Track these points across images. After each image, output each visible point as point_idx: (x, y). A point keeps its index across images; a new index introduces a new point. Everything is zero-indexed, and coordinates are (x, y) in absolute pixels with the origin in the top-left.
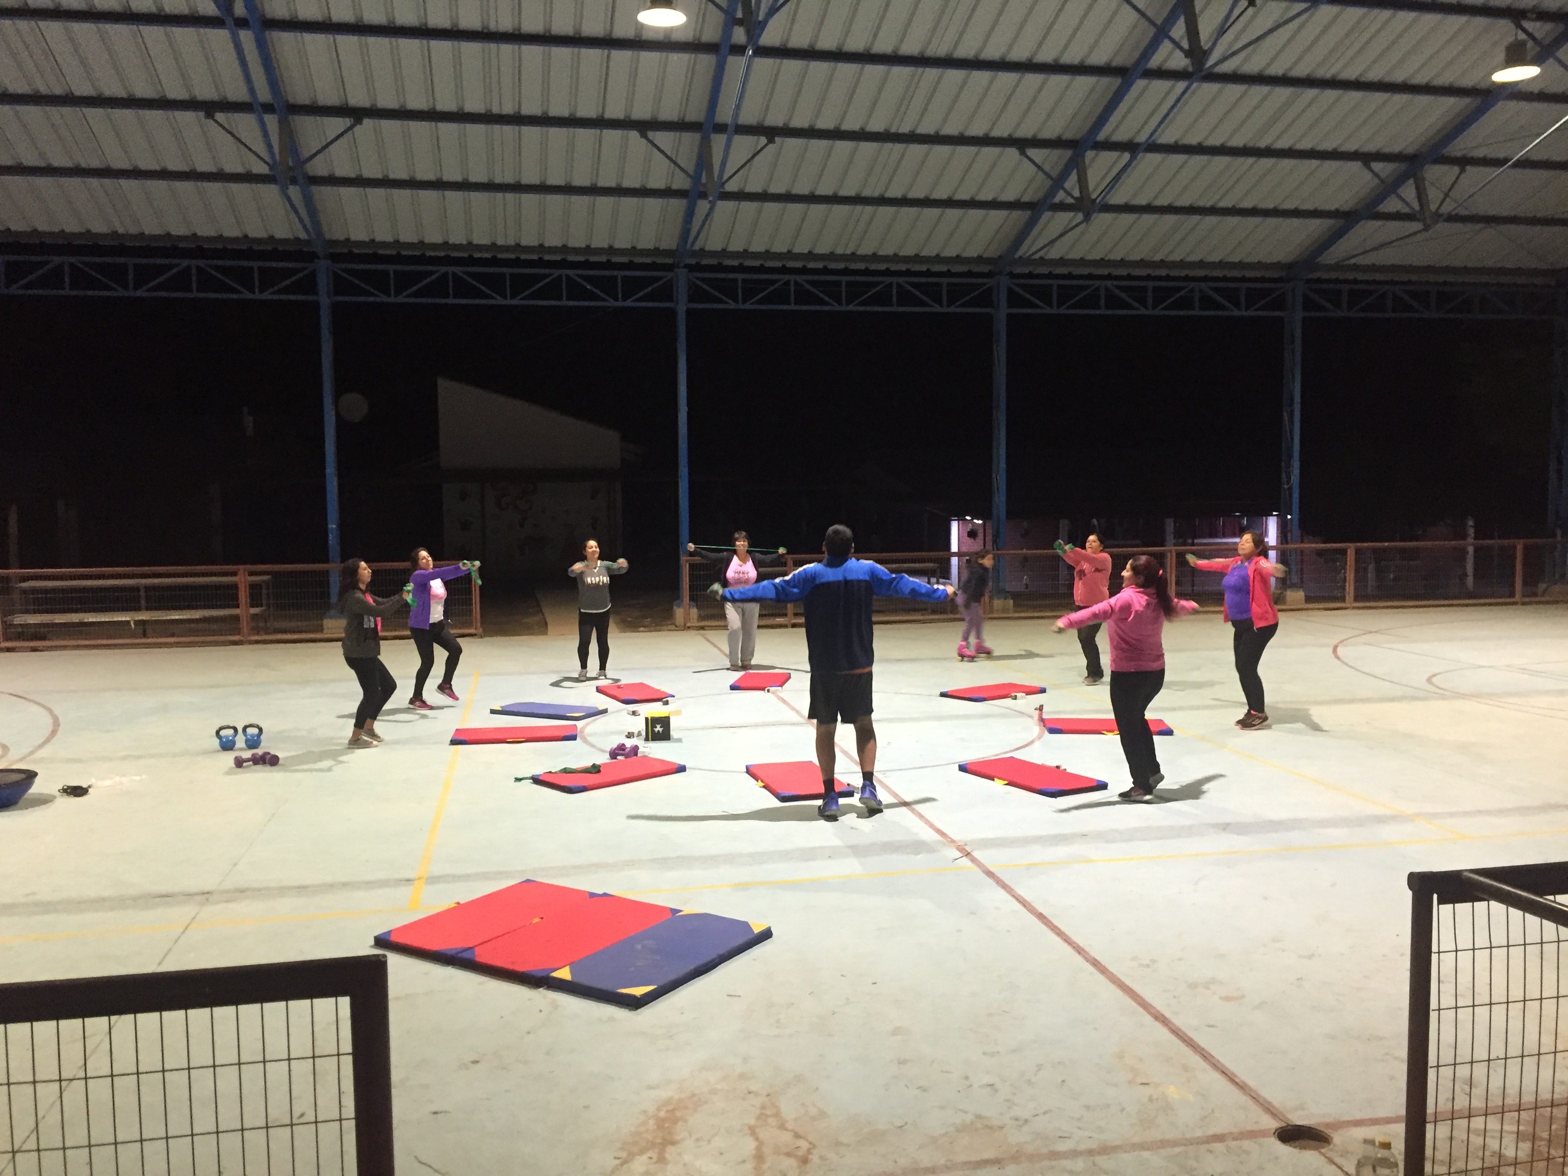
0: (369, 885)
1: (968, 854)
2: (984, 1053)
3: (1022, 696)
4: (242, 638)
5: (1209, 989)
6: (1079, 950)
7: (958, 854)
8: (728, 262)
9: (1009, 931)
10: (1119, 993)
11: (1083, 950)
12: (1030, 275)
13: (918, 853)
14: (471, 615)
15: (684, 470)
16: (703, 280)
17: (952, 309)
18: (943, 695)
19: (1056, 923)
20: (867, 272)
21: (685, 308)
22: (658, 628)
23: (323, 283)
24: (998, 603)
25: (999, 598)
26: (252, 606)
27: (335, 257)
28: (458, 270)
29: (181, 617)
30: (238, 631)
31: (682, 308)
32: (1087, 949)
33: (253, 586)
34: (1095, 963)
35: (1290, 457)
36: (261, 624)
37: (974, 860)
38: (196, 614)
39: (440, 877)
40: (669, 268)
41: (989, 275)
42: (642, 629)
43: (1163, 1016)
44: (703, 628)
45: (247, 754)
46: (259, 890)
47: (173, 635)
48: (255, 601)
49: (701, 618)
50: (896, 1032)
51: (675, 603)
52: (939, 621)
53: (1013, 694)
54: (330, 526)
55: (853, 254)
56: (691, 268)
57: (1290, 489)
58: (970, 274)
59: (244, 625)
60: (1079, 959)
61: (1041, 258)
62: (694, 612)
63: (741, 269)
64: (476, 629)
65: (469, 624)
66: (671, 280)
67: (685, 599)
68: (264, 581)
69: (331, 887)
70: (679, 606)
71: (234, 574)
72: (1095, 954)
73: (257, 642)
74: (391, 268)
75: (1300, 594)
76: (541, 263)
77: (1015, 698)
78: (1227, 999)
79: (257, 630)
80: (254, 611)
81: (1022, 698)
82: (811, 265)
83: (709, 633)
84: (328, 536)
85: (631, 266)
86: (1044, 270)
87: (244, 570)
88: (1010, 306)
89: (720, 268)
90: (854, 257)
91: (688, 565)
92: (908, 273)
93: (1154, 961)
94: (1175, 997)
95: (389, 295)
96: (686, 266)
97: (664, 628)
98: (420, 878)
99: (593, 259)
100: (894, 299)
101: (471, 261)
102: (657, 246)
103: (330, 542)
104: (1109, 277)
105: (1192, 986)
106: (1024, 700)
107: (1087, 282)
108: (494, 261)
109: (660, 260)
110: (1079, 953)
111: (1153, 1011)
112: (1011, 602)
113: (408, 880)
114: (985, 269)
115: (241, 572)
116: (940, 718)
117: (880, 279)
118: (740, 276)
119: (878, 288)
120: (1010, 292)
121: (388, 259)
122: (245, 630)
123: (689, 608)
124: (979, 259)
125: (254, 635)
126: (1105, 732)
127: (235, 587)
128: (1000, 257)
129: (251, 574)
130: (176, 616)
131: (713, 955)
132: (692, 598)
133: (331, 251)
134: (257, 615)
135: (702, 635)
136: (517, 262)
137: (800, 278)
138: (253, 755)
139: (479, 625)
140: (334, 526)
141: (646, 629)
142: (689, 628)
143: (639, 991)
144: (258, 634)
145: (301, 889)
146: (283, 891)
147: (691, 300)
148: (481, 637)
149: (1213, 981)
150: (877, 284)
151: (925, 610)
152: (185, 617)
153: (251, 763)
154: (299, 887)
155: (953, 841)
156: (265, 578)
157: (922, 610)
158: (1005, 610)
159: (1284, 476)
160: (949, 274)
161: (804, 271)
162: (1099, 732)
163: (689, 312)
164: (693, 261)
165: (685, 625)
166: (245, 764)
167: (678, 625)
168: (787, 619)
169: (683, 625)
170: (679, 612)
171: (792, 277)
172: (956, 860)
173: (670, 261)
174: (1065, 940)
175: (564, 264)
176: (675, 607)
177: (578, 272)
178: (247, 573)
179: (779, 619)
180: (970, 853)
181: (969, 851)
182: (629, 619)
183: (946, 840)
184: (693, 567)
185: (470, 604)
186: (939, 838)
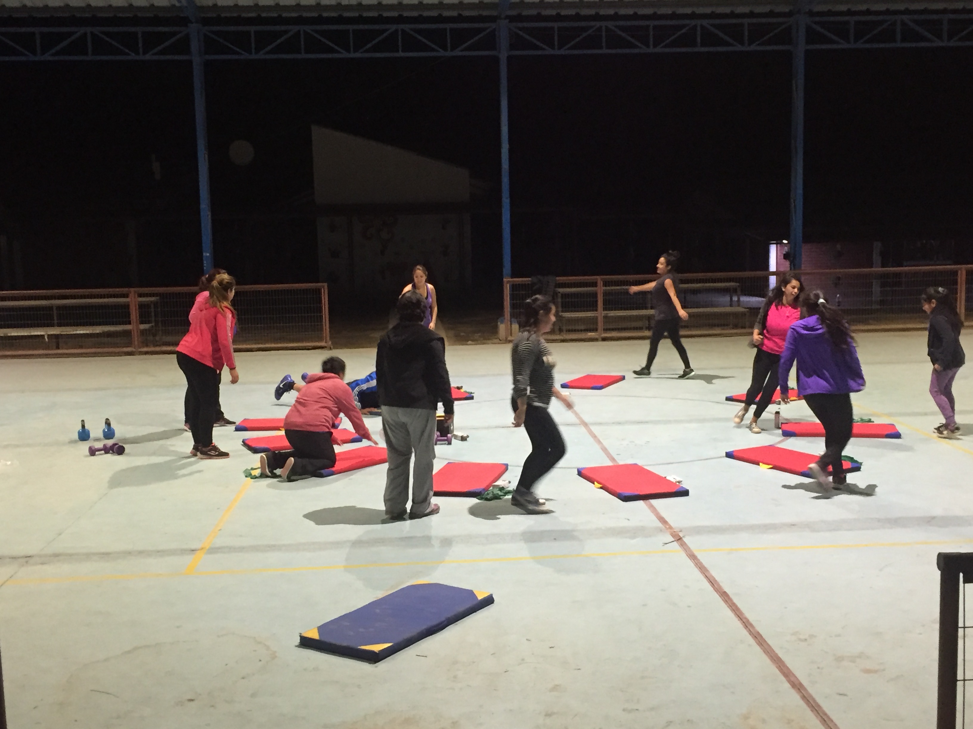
0: (161, 553)
1: (679, 539)
2: (624, 710)
4: (134, 350)
5: (854, 662)
6: (747, 624)
7: (671, 539)
8: (545, 12)
9: (689, 607)
10: (769, 664)
11: (751, 625)
12: (830, 13)
13: (633, 537)
14: (322, 330)
15: (506, 201)
16: (520, 29)
17: (752, 48)
18: (728, 399)
19: (736, 600)
20: (674, 16)
21: (506, 55)
22: (485, 341)
23: (195, 45)
26: (142, 323)
27: (206, 21)
28: (308, 28)
29: (84, 332)
30: (129, 345)
31: (503, 56)
32: (753, 623)
33: (142, 306)
34: (757, 636)
36: (151, 338)
37: (683, 545)
38: (98, 330)
39: (219, 548)
40: (493, 19)
41: (789, 14)
42: (470, 342)
43: (801, 684)
45: (99, 445)
46: (71, 555)
47: (81, 347)
48: (144, 318)
50: (555, 688)
51: (499, 320)
54: (204, 254)
56: (512, 19)
58: (771, 14)
59: (136, 339)
60: (745, 632)
62: (516, 327)
63: (558, 18)
64: (326, 342)
65: (320, 339)
66: (495, 29)
67: (506, 316)
68: (151, 302)
69: (127, 554)
70: (502, 322)
71: (126, 296)
72: (760, 629)
73: (146, 353)
74: (252, 29)
76: (380, 20)
78: (867, 671)
79: (146, 344)
80: (143, 327)
82: (622, 12)
84: (203, 263)
85: (460, 19)
86: (844, 8)
87: (135, 292)
88: (808, 42)
89: (539, 18)
90: (662, 2)
91: (508, 285)
92: (713, 16)
93: (812, 636)
94: (818, 668)
95: (250, 53)
96: (507, 17)
97: (488, 341)
98: (202, 549)
99: (426, 14)
100: (699, 40)
101: (320, 20)
103: (205, 268)
104: (906, 12)
105: (839, 659)
107: (884, 18)
108: (340, 20)
109: (485, 13)
110: (746, 627)
111: (792, 679)
113: (193, 550)
114: (785, 9)
115: (132, 295)
116: (703, 420)
117: (687, 22)
118: (556, 25)
119: (683, 31)
120: (809, 28)
121: (250, 21)
122: (136, 343)
123: (511, 324)
125: (143, 347)
127: (126, 307)
129: (140, 295)
130: (81, 331)
131: (443, 618)
132: (512, 315)
133: (203, 15)
134: (146, 330)
136: (360, 20)
137: (610, 24)
138: (104, 445)
139: (328, 338)
140: (208, 254)
141: (473, 343)
144: (147, 346)
145: (105, 556)
146: (88, 556)
147: (513, 47)
148: (331, 349)
149: (861, 656)
150: (683, 26)
151: (727, 325)
152: (88, 332)
153: (103, 452)
154: (104, 554)
155: (671, 528)
156: (153, 299)
157: (724, 325)
160: (751, 15)
161: (615, 17)
163: (510, 58)
164: (513, 13)
165: (506, 338)
166: (97, 453)
167: (501, 339)
168: (597, 334)
169: (505, 339)
170: (502, 328)
171: (603, 24)
172: (666, 544)
173: (495, 13)
174: (739, 616)
175: (400, 19)
176: (499, 323)
177: (413, 26)
178: (136, 296)
179: (590, 334)
180: (681, 538)
181: (681, 536)
182: (462, 334)
183: (664, 527)
184: (514, 287)
185: (321, 321)
186: (660, 525)
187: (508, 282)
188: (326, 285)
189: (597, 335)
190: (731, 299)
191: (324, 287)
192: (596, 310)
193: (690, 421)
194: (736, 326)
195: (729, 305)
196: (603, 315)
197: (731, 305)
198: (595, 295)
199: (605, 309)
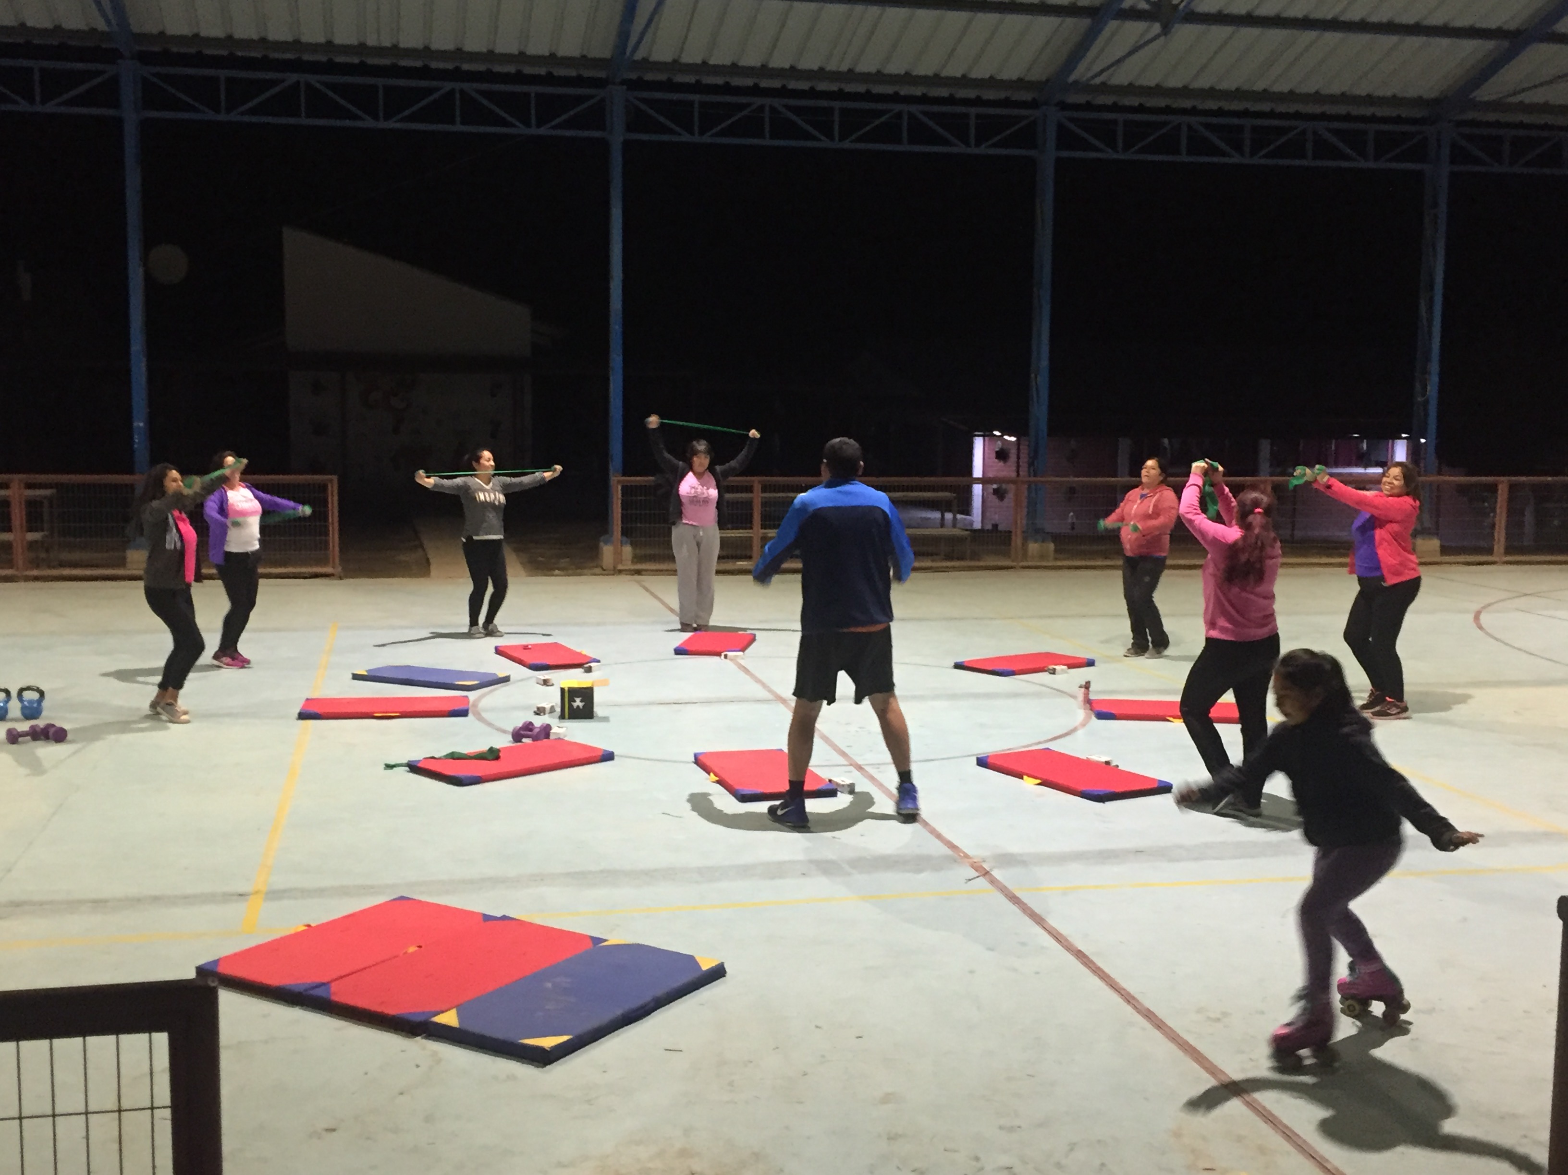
0: (189, 900)
1: (986, 874)
2: (1001, 1128)
3: (1062, 670)
4: (15, 573)
6: (1129, 998)
7: (973, 873)
8: (680, 78)
9: (1037, 973)
10: (1180, 1053)
11: (1134, 998)
12: (1088, 106)
13: (919, 871)
14: (326, 547)
15: (616, 360)
16: (646, 101)
17: (982, 150)
18: (958, 666)
19: (1100, 964)
20: (868, 96)
21: (621, 139)
22: (579, 571)
23: (129, 94)
24: (1033, 547)
25: (1036, 541)
26: (30, 530)
27: (144, 58)
28: (313, 79)
30: (10, 564)
31: (617, 139)
32: (1137, 996)
33: (30, 503)
34: (1149, 1015)
35: (1428, 360)
36: (43, 555)
37: (993, 881)
39: (284, 891)
40: (601, 84)
41: (1034, 104)
42: (557, 572)
44: (638, 572)
45: (24, 726)
46: (41, 904)
48: (33, 521)
49: (637, 559)
50: (886, 1099)
51: (602, 538)
52: (954, 569)
53: (1051, 667)
54: (135, 424)
55: (850, 71)
56: (631, 85)
57: (1426, 403)
58: (1006, 103)
59: (19, 555)
60: (1129, 1009)
61: (1103, 84)
62: (628, 550)
63: (698, 87)
64: (333, 567)
65: (324, 562)
66: (604, 99)
67: (615, 533)
68: (45, 497)
69: (137, 901)
70: (606, 543)
71: (6, 486)
72: (1148, 1003)
73: (36, 579)
74: (223, 74)
75: (1435, 543)
76: (425, 72)
77: (1053, 672)
79: (36, 563)
80: (31, 536)
81: (1063, 671)
82: (792, 85)
83: (648, 580)
84: (132, 438)
85: (550, 79)
86: (1108, 100)
87: (20, 481)
88: (1059, 147)
89: (670, 86)
90: (851, 75)
91: (620, 488)
92: (924, 99)
93: (1225, 1014)
95: (218, 111)
96: (623, 82)
97: (585, 571)
98: (257, 892)
99: (497, 68)
100: (905, 134)
101: (331, 67)
102: (585, 53)
103: (136, 446)
104: (1194, 111)
106: (1066, 675)
107: (1162, 118)
108: (362, 69)
109: (587, 73)
110: (1129, 1002)
112: (1052, 546)
113: (241, 895)
114: (1027, 96)
115: (15, 485)
116: (953, 696)
117: (886, 106)
118: (696, 98)
119: (883, 119)
120: (1061, 127)
121: (216, 62)
122: (20, 562)
123: (621, 546)
124: (1021, 83)
125: (32, 569)
126: (1171, 719)
127: (5, 503)
128: (1048, 81)
129: (30, 486)
131: (647, 997)
132: (625, 532)
133: (140, 48)
134: (36, 542)
135: (638, 582)
136: (394, 71)
137: (777, 102)
138: (32, 727)
139: (337, 560)
140: (141, 424)
141: (562, 573)
142: (620, 572)
143: (548, 1042)
144: (38, 567)
145: (99, 904)
146: (72, 905)
147: (629, 128)
148: (341, 578)
150: (880, 113)
151: (937, 554)
153: (29, 738)
154: (94, 901)
155: (966, 856)
156: (47, 492)
157: (932, 555)
158: (1042, 557)
159: (1418, 386)
160: (978, 102)
161: (783, 92)
162: (1163, 719)
163: (627, 145)
164: (634, 76)
165: (615, 568)
166: (20, 739)
167: (605, 568)
168: (750, 563)
169: (611, 567)
170: (607, 551)
171: (767, 101)
172: (970, 880)
173: (602, 74)
174: (1111, 986)
175: (457, 74)
176: (602, 544)
177: (475, 85)
178: (22, 485)
179: (741, 563)
180: (988, 872)
181: (988, 869)
182: (540, 559)
183: (956, 855)
184: (627, 490)
185: (327, 534)
186: (949, 852)
187: (619, 482)
188: (335, 478)
189: (751, 565)
190: (943, 516)
191: (331, 481)
192: (751, 528)
193: (936, 697)
194: (949, 557)
195: (939, 526)
196: (761, 535)
197: (942, 525)
198: (749, 504)
199: (764, 527)
